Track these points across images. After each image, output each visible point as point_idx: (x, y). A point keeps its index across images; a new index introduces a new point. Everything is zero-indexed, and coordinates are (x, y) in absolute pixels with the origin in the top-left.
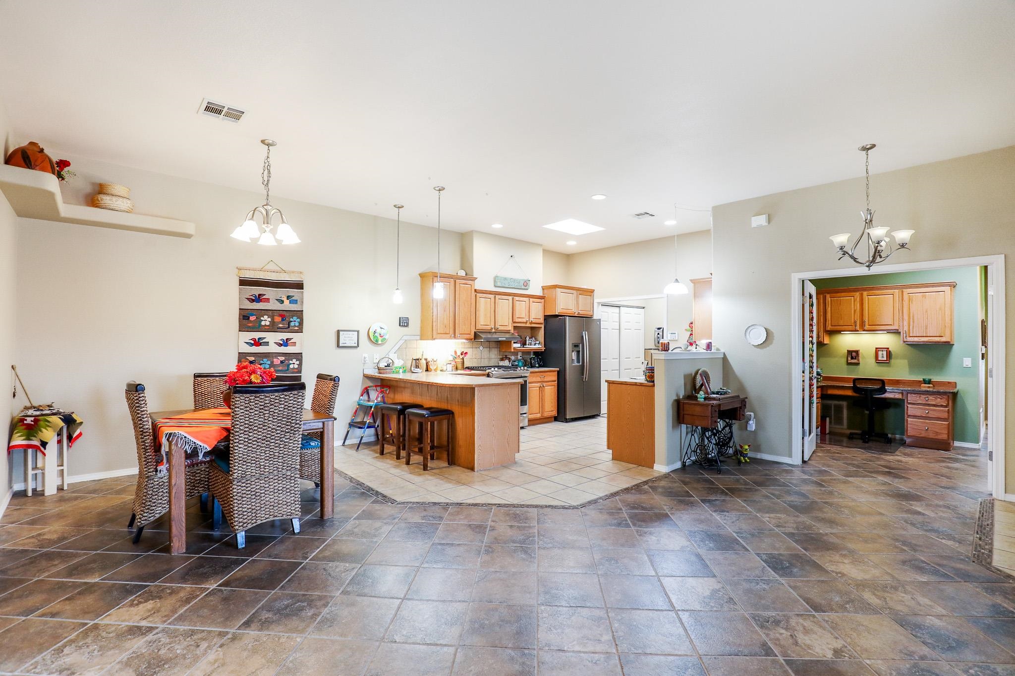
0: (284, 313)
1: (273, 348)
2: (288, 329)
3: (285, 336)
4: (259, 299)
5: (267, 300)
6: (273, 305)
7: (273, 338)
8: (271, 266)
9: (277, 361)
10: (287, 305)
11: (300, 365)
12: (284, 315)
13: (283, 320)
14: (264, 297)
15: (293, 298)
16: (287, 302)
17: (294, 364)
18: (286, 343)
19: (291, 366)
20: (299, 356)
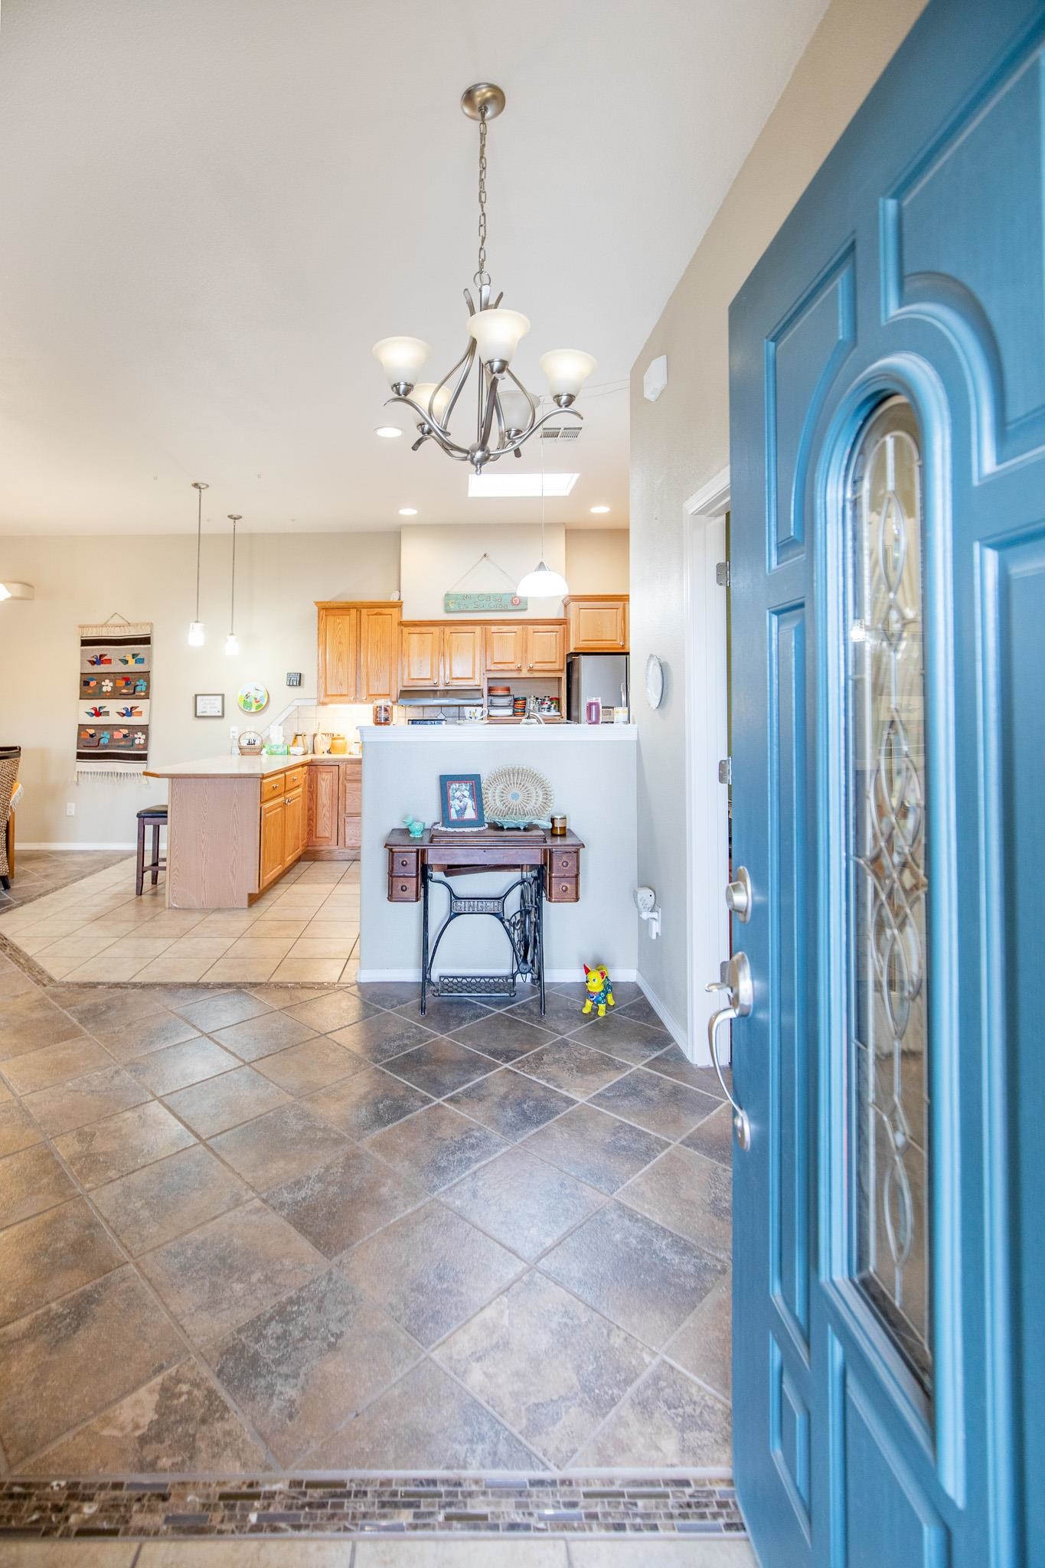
0: (129, 676)
1: (114, 719)
2: (133, 695)
3: (129, 703)
4: (100, 660)
5: (109, 661)
6: (117, 667)
7: (114, 706)
8: (117, 620)
9: (118, 735)
10: (133, 666)
11: (147, 740)
12: (127, 678)
13: (127, 684)
14: (105, 658)
15: (139, 657)
16: (132, 662)
17: (140, 738)
18: (129, 713)
19: (137, 741)
20: (145, 729)
